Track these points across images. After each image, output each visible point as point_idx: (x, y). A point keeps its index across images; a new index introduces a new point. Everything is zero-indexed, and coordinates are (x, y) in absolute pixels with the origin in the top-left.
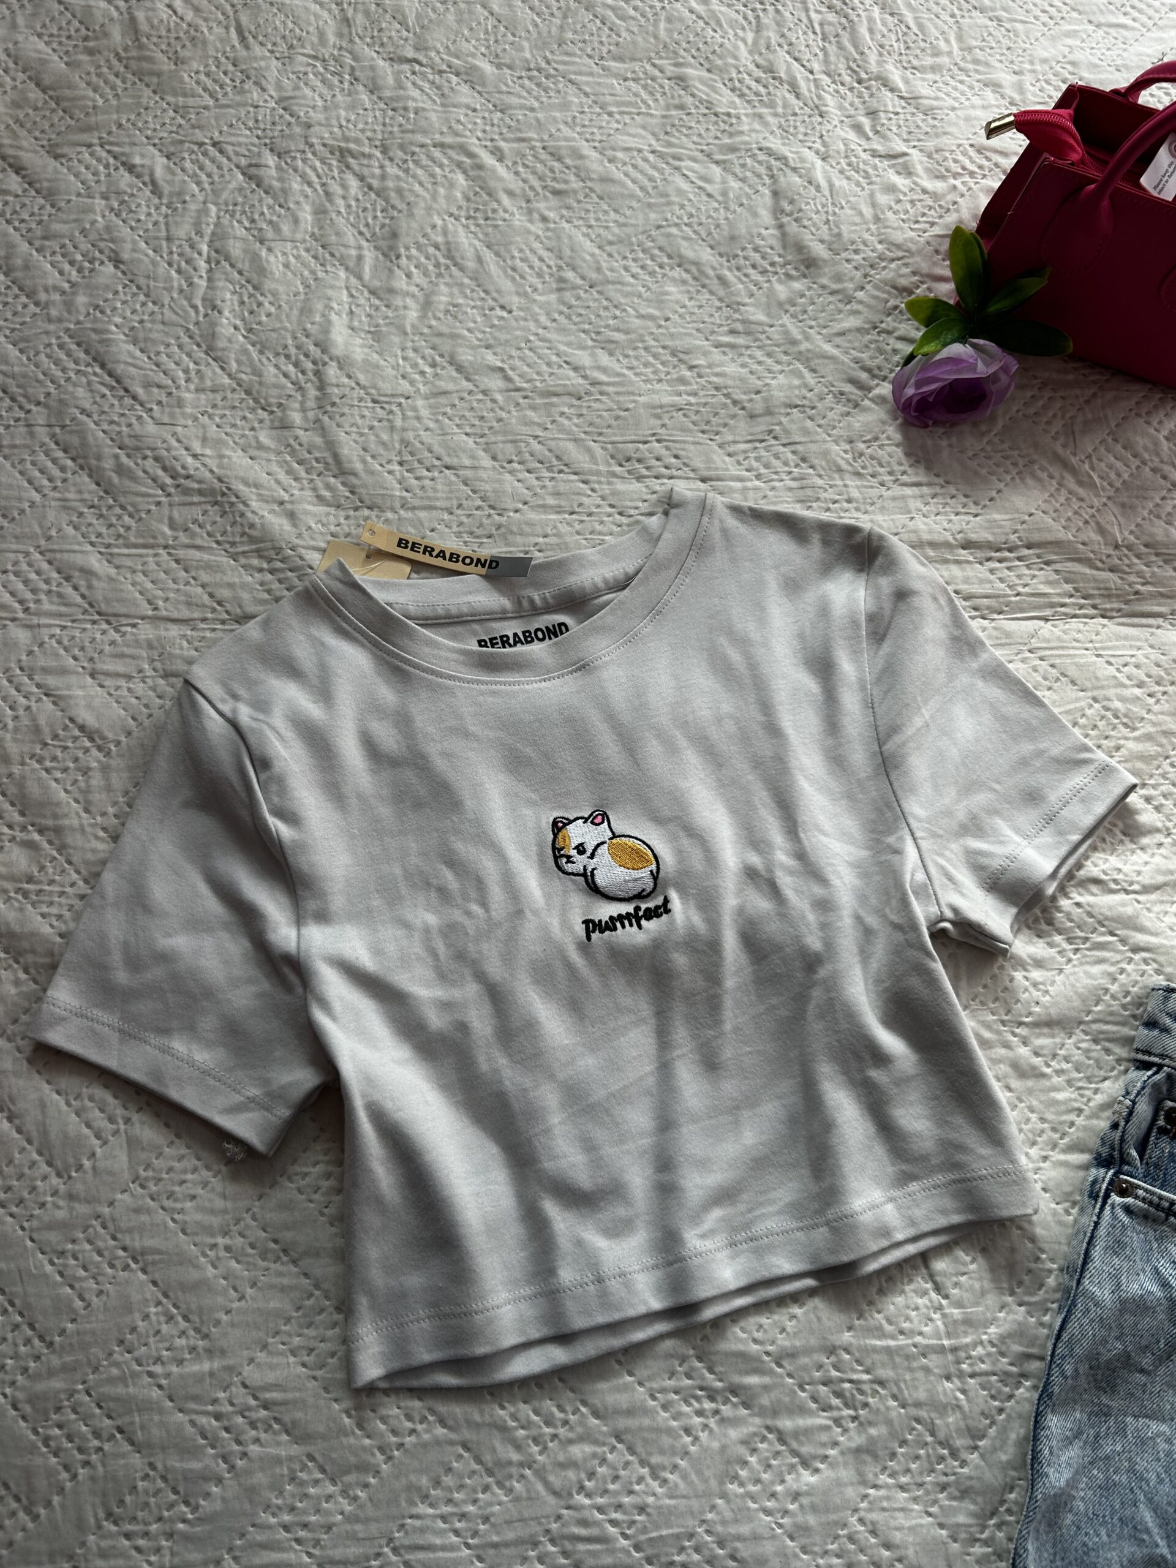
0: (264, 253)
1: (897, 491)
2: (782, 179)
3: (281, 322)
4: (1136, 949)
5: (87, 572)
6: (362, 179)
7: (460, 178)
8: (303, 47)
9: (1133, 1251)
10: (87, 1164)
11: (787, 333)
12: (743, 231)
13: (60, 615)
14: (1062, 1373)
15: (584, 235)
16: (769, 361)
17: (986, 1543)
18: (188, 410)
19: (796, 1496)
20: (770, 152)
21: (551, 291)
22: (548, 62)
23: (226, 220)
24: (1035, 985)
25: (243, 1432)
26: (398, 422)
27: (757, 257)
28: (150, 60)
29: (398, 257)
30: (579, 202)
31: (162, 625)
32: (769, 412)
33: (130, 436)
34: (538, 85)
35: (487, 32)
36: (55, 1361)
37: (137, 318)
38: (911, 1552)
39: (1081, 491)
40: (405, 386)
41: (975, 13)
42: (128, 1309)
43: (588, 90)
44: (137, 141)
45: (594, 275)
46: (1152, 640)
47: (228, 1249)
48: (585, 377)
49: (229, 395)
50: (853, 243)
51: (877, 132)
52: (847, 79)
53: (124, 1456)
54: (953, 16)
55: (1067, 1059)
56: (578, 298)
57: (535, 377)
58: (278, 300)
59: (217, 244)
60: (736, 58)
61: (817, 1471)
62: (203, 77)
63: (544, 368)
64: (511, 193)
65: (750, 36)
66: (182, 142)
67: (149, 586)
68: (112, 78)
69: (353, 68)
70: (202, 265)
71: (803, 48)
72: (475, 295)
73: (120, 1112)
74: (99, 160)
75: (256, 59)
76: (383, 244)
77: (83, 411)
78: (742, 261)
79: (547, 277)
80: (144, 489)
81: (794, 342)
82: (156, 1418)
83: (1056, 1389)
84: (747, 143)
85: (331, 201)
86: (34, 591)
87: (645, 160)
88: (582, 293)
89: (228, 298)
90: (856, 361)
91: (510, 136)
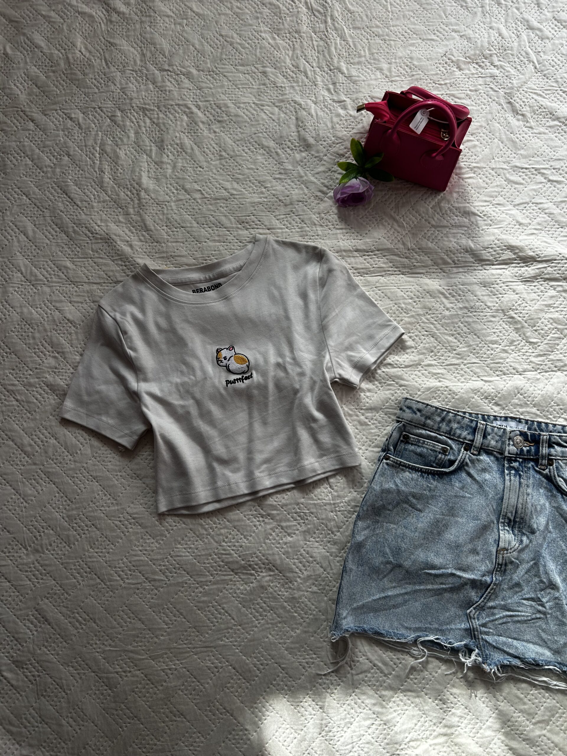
0: (118, 150)
1: (335, 231)
2: (299, 113)
3: (125, 176)
4: (401, 386)
5: (66, 267)
6: (151, 119)
7: (185, 118)
8: (128, 66)
9: (388, 476)
10: (79, 452)
11: (299, 173)
12: (285, 134)
13: (59, 282)
15: (229, 138)
16: (292, 184)
17: (340, 557)
18: (96, 210)
19: (286, 543)
20: (295, 102)
21: (217, 160)
23: (104, 138)
24: (367, 397)
25: (128, 525)
26: (165, 212)
27: (289, 144)
28: (75, 74)
29: (164, 149)
30: (227, 125)
31: (91, 285)
32: (291, 204)
33: (77, 220)
34: (213, 78)
35: (194, 57)
36: (74, 506)
37: (76, 176)
38: (318, 559)
39: (399, 229)
40: (168, 198)
41: (377, 38)
42: (93, 492)
43: (231, 79)
44: (72, 107)
45: (232, 153)
46: (418, 282)
47: (121, 476)
48: (228, 192)
49: (109, 203)
50: (324, 138)
51: (336, 92)
52: (326, 69)
53: (94, 531)
54: (367, 39)
55: (376, 420)
56: (227, 162)
57: (211, 193)
58: (123, 168)
59: (102, 147)
60: (285, 63)
61: (292, 537)
62: (94, 81)
63: (215, 189)
64: (203, 123)
65: (290, 53)
66: (88, 107)
67: (86, 271)
68: (62, 82)
69: (146, 74)
70: (98, 155)
71: (310, 57)
72: (191, 163)
73: (87, 437)
74: (60, 116)
75: (112, 72)
76: (158, 144)
78: (284, 146)
79: (216, 155)
80: (82, 238)
81: (301, 177)
82: (103, 522)
84: (287, 98)
85: (140, 129)
86: (50, 274)
87: (251, 107)
88: (228, 160)
89: (106, 167)
90: (323, 183)
91: (203, 99)
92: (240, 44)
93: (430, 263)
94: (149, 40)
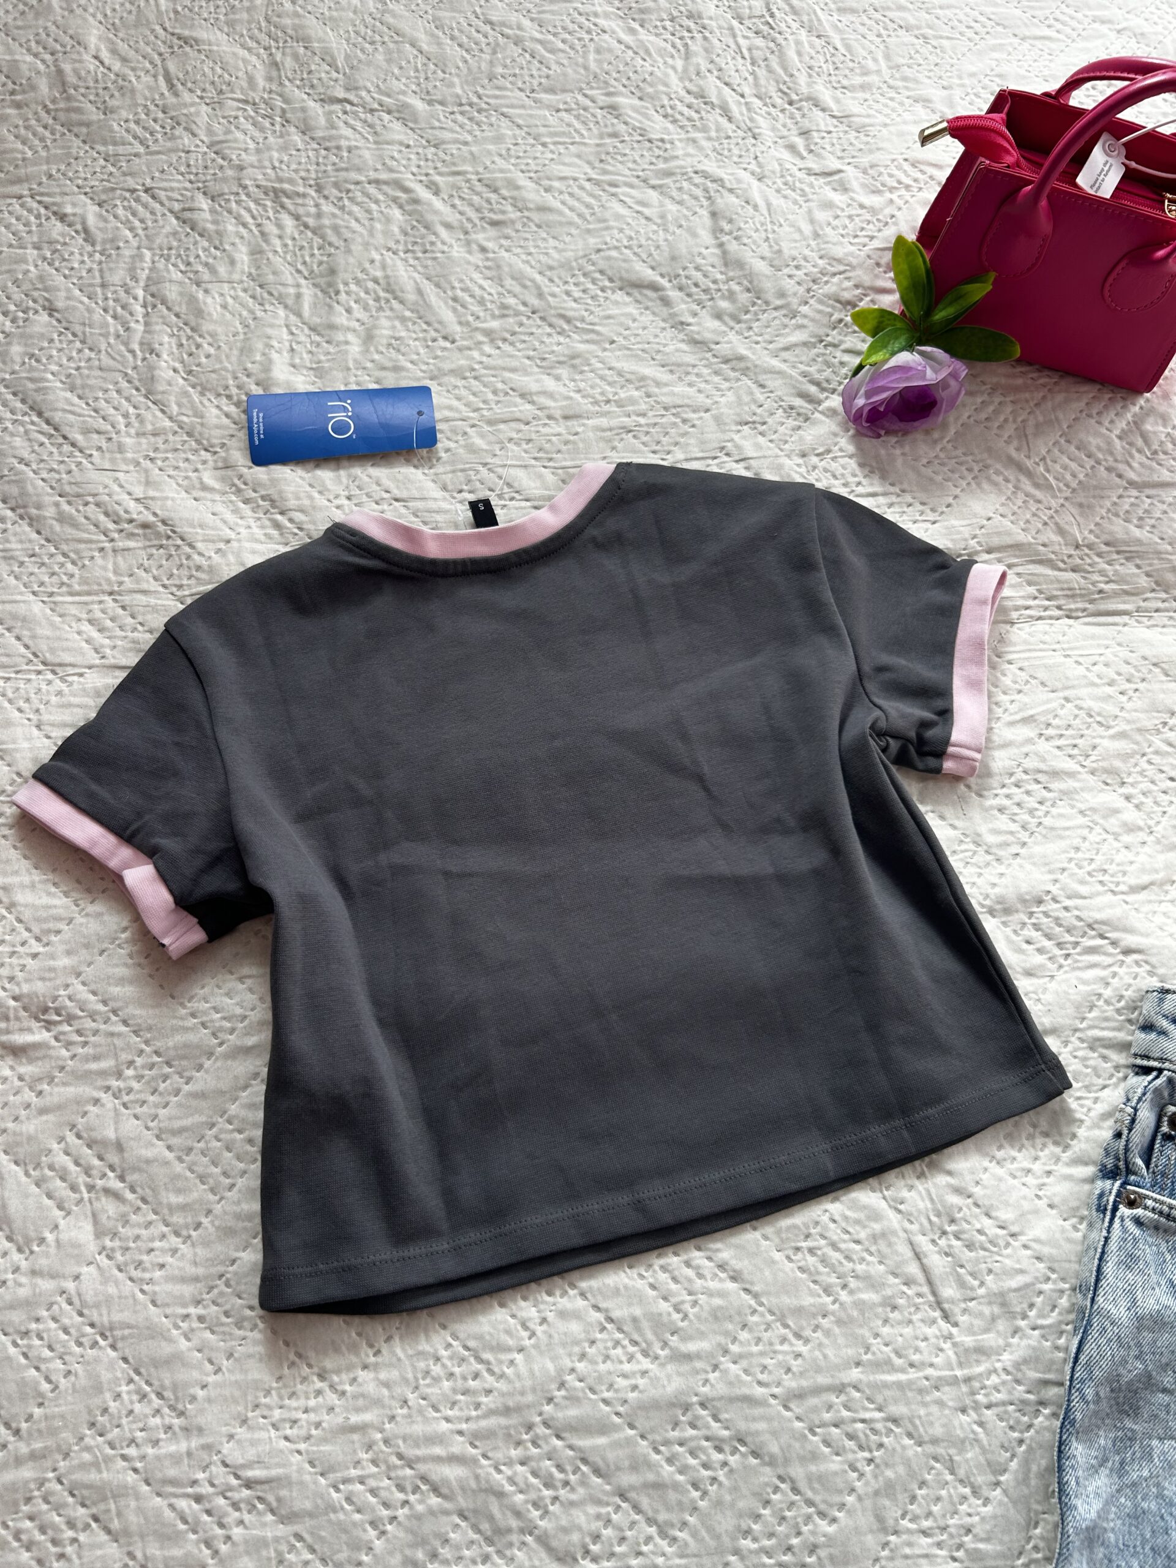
0: (201, 295)
2: (719, 200)
3: (221, 362)
4: (1127, 952)
5: (30, 622)
6: (297, 217)
7: (396, 213)
8: (232, 91)
9: (1147, 1264)
10: (50, 1237)
11: (733, 349)
12: (684, 251)
13: (3, 666)
14: (1083, 1397)
15: (524, 262)
16: (716, 379)
18: (129, 455)
19: (813, 1548)
20: (706, 175)
21: (494, 318)
22: (480, 97)
23: (161, 264)
25: (226, 1514)
27: (698, 275)
28: (78, 110)
29: (337, 293)
30: (517, 231)
31: (110, 673)
32: (720, 429)
33: (70, 483)
34: (471, 119)
35: (417, 70)
36: (23, 1449)
37: (73, 365)
39: (1038, 494)
41: (903, 32)
42: (98, 1389)
43: (520, 122)
44: (67, 190)
45: (535, 301)
46: (1119, 638)
47: (201, 1319)
48: (531, 403)
49: (171, 438)
50: (794, 259)
51: (811, 151)
52: (779, 101)
53: (100, 1546)
54: (879, 36)
56: (521, 325)
57: (481, 405)
58: (216, 341)
59: (153, 289)
60: (666, 85)
61: (834, 1520)
62: (132, 125)
63: (490, 396)
64: (448, 226)
65: (679, 64)
66: (113, 189)
67: (96, 634)
68: (40, 130)
69: (283, 111)
70: (139, 310)
71: (733, 73)
72: (416, 328)
74: (30, 211)
75: (185, 105)
76: (322, 281)
77: (21, 460)
78: (684, 281)
79: (489, 305)
80: (85, 536)
81: (741, 358)
82: (133, 1504)
83: (1079, 1416)
84: (682, 167)
85: (266, 241)
87: (582, 188)
88: (524, 320)
89: (166, 341)
90: (805, 375)
91: (445, 170)
92: (540, 42)
93: (1144, 582)
94: (290, 32)
